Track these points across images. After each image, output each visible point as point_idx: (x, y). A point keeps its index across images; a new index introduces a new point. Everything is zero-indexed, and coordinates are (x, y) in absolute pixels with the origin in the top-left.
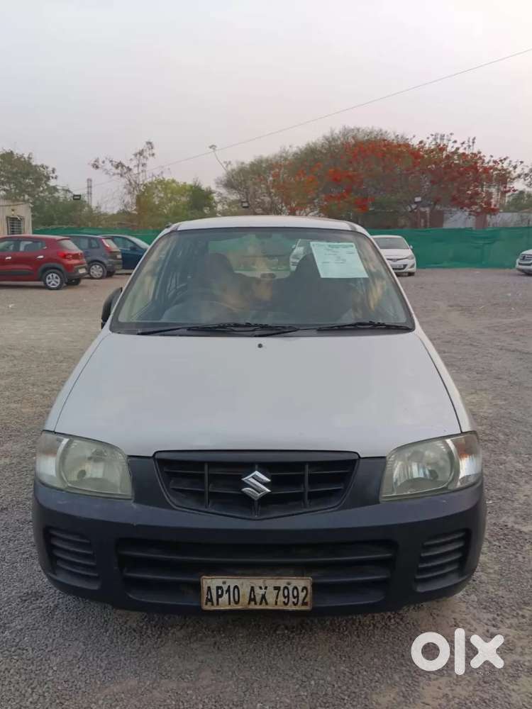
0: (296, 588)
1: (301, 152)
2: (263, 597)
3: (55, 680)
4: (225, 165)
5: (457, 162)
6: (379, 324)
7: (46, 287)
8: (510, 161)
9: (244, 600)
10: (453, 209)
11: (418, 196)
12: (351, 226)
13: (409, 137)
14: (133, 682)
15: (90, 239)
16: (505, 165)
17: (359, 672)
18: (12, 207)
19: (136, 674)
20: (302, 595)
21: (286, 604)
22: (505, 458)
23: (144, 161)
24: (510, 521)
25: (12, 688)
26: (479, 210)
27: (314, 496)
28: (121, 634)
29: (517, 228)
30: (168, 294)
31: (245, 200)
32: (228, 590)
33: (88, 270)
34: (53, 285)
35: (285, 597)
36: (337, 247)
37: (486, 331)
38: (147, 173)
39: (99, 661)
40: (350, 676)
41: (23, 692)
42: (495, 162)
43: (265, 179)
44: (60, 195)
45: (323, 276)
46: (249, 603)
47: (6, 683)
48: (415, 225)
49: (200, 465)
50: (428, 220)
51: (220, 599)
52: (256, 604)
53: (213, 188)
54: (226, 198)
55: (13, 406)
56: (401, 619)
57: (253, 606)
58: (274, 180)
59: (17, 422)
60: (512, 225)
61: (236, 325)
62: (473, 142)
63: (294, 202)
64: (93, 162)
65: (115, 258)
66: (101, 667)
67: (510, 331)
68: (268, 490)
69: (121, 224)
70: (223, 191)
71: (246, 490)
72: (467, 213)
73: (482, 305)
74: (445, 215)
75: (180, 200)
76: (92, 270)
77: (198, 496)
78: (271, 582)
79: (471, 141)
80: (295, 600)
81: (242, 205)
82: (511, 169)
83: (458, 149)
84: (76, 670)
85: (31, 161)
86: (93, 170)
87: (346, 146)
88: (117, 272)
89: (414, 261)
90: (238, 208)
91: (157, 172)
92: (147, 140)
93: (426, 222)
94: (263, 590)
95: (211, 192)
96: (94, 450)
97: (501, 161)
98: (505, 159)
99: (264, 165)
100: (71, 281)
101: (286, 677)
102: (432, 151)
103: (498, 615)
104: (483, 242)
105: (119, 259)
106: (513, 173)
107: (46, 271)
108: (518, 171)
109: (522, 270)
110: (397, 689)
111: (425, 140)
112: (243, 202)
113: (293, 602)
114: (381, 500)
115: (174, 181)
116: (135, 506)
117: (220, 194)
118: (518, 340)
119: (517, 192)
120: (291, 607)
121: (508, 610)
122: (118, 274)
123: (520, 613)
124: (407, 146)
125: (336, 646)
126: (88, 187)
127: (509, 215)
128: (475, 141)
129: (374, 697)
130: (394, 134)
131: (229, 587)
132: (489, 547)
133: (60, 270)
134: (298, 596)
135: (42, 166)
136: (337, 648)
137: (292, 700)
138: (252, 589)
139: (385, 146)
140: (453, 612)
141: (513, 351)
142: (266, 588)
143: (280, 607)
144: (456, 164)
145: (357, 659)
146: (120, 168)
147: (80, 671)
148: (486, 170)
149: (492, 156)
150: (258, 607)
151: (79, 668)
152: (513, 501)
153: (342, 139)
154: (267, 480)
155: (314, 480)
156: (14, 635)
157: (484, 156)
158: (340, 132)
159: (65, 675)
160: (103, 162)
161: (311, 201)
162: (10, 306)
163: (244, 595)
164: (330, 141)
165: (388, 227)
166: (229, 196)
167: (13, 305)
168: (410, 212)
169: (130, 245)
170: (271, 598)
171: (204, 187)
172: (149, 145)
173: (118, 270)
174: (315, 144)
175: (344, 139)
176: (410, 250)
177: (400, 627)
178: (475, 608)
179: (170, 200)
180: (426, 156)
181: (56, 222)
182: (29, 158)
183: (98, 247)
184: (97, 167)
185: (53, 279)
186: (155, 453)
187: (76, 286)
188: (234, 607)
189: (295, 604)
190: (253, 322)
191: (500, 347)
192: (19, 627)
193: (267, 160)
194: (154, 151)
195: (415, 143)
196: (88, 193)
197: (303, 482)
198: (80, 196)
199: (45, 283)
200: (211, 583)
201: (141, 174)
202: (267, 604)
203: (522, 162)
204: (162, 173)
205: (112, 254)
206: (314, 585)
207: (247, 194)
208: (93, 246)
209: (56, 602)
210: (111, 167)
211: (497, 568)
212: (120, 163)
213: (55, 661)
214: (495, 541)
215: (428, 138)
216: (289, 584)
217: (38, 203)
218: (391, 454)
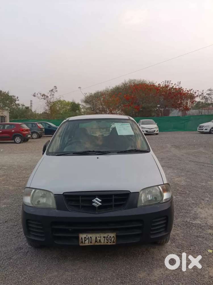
0: (110, 237)
1: (114, 89)
2: (100, 240)
3: (29, 273)
4: (84, 94)
5: (173, 91)
6: (138, 150)
7: (15, 143)
8: (193, 90)
9: (94, 241)
10: (173, 109)
11: (158, 104)
12: (129, 117)
13: (154, 82)
14: (56, 273)
15: (32, 124)
16: (192, 92)
17: (133, 268)
18: (2, 112)
19: (57, 271)
20: (113, 239)
21: (107, 243)
22: (188, 199)
23: (53, 93)
24: (188, 220)
25: (15, 276)
26: (183, 109)
27: (116, 206)
28: (51, 259)
29: (198, 116)
30: (65, 142)
31: (92, 107)
32: (88, 238)
33: (32, 135)
34: (18, 142)
35: (107, 240)
36: (124, 125)
37: (185, 155)
38: (54, 98)
39: (44, 268)
40: (130, 269)
41: (19, 277)
42: (188, 91)
43: (100, 99)
44: (21, 107)
45: (119, 134)
46: (95, 243)
47: (12, 275)
48: (158, 115)
49: (78, 196)
50: (163, 113)
51: (86, 242)
52: (97, 243)
53: (80, 103)
54: (85, 107)
55: (6, 187)
56: (148, 251)
57: (96, 244)
58: (103, 100)
59: (8, 192)
60: (196, 114)
61: (90, 151)
62: (180, 83)
63: (111, 107)
64: (33, 94)
65: (42, 130)
66: (45, 269)
67: (194, 155)
68: (101, 204)
69: (44, 117)
70: (84, 104)
71: (93, 204)
72: (178, 110)
73: (184, 145)
74: (170, 111)
75: (67, 108)
76: (33, 136)
77: (78, 206)
78: (102, 235)
79: (179, 83)
80: (110, 241)
81: (91, 109)
82: (194, 93)
83: (173, 86)
84: (36, 270)
85: (9, 94)
86: (34, 97)
87: (130, 87)
88: (43, 136)
89: (158, 129)
90: (90, 110)
91: (58, 98)
92: (54, 86)
93: (162, 114)
94: (100, 238)
95: (79, 105)
96: (43, 193)
97: (190, 90)
98: (191, 90)
99: (99, 94)
100: (25, 140)
101: (108, 270)
102: (164, 87)
103: (182, 249)
104: (184, 121)
105: (44, 131)
106: (195, 95)
107: (15, 136)
108: (197, 94)
109: (200, 132)
110: (146, 272)
111: (160, 83)
112: (91, 108)
113: (110, 242)
114: (138, 206)
115: (64, 101)
116: (57, 211)
117: (83, 105)
118: (196, 158)
119: (197, 102)
120: (109, 244)
121: (185, 248)
122: (43, 137)
123: (190, 248)
124: (154, 86)
125: (126, 260)
126: (31, 103)
127: (195, 110)
128: (181, 83)
129: (138, 275)
130: (149, 81)
131: (88, 237)
132: (180, 228)
133: (20, 136)
134: (111, 239)
135: (13, 96)
136: (126, 261)
137: (110, 277)
138: (96, 238)
139: (145, 86)
140: (166, 249)
141: (195, 162)
142: (101, 237)
143: (106, 244)
144: (173, 92)
145: (133, 264)
146: (44, 96)
147: (37, 271)
148: (184, 94)
149: (186, 89)
150: (98, 244)
151: (37, 270)
152: (190, 213)
153: (129, 84)
154: (100, 200)
155: (116, 200)
156: (14, 261)
157: (183, 89)
158: (128, 81)
159: (33, 272)
160: (37, 94)
161: (118, 107)
162: (1, 150)
163: (93, 240)
164: (125, 85)
165: (148, 116)
166: (86, 106)
167: (2, 150)
168: (156, 110)
169: (48, 125)
170: (102, 241)
171: (76, 102)
172: (55, 88)
173: (43, 135)
174: (119, 86)
175: (130, 84)
176: (156, 125)
177: (148, 254)
178: (174, 247)
179: (63, 108)
180: (161, 89)
181: (19, 117)
182: (8, 93)
183: (35, 127)
184: (35, 96)
185: (18, 140)
186: (64, 193)
187: (27, 142)
188: (90, 244)
189: (110, 243)
190: (95, 150)
191: (189, 161)
192: (15, 258)
193: (100, 92)
194: (57, 90)
195: (157, 84)
196: (31, 106)
197: (112, 201)
198: (28, 107)
199: (15, 141)
200: (82, 236)
201: (52, 99)
202: (101, 243)
203: (198, 91)
204: (60, 98)
205: (41, 129)
206: (116, 236)
207: (93, 105)
208: (34, 126)
209: (28, 250)
210: (40, 96)
211: (182, 235)
212: (44, 94)
213: (29, 268)
214: (182, 226)
215: (162, 83)
216: (108, 235)
217: (12, 110)
218: (141, 191)
